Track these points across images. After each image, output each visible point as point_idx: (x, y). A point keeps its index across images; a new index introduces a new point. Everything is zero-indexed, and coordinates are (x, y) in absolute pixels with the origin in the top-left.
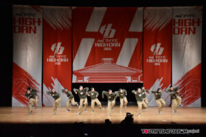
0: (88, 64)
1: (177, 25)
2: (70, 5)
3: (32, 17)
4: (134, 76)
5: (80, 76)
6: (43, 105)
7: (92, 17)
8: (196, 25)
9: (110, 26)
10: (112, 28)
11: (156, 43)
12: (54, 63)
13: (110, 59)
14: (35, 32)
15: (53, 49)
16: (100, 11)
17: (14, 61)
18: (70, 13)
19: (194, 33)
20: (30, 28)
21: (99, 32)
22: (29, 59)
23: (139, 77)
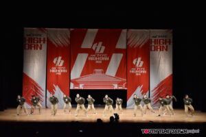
0: (83, 74)
1: (153, 44)
2: (69, 27)
3: (39, 37)
4: (120, 84)
5: (76, 83)
6: (47, 107)
7: (85, 38)
8: (168, 44)
9: (100, 43)
10: (102, 45)
11: (137, 57)
12: (55, 73)
13: (100, 70)
14: (41, 49)
15: (55, 62)
16: (92, 32)
17: (24, 72)
18: (69, 34)
19: (166, 50)
20: (37, 45)
21: (91, 49)
22: (36, 70)
23: (124, 84)
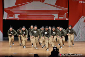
4: (60, 14)
23: (65, 14)
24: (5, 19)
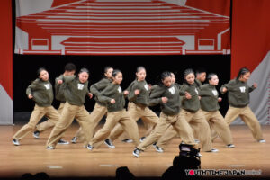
4: (204, 35)
23: (219, 36)
24: (22, 53)
